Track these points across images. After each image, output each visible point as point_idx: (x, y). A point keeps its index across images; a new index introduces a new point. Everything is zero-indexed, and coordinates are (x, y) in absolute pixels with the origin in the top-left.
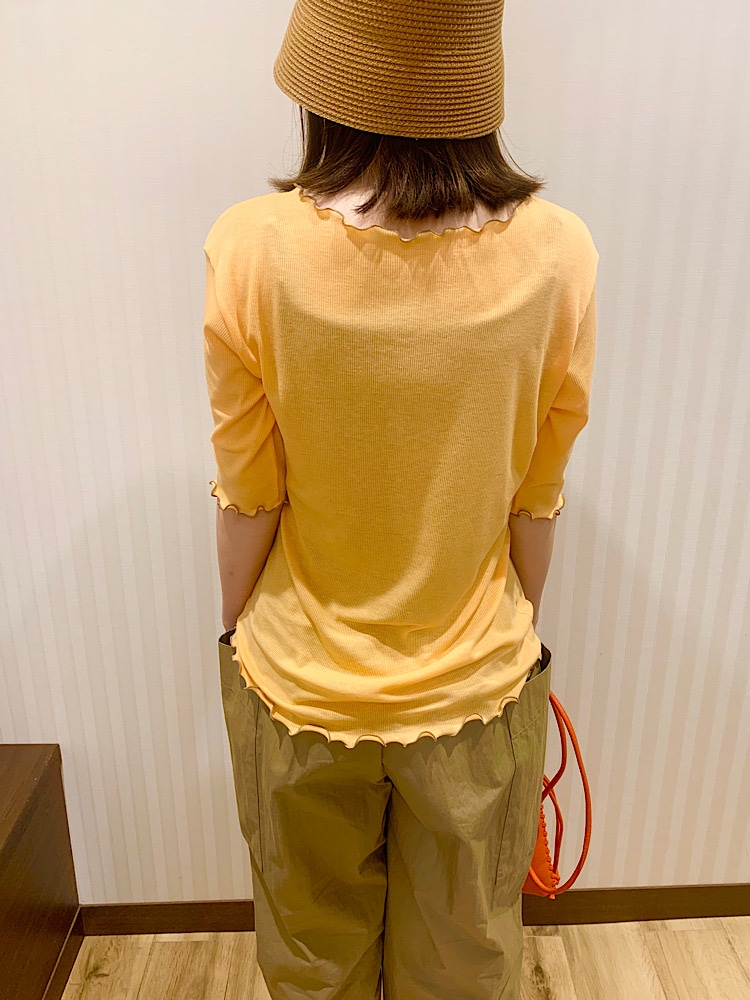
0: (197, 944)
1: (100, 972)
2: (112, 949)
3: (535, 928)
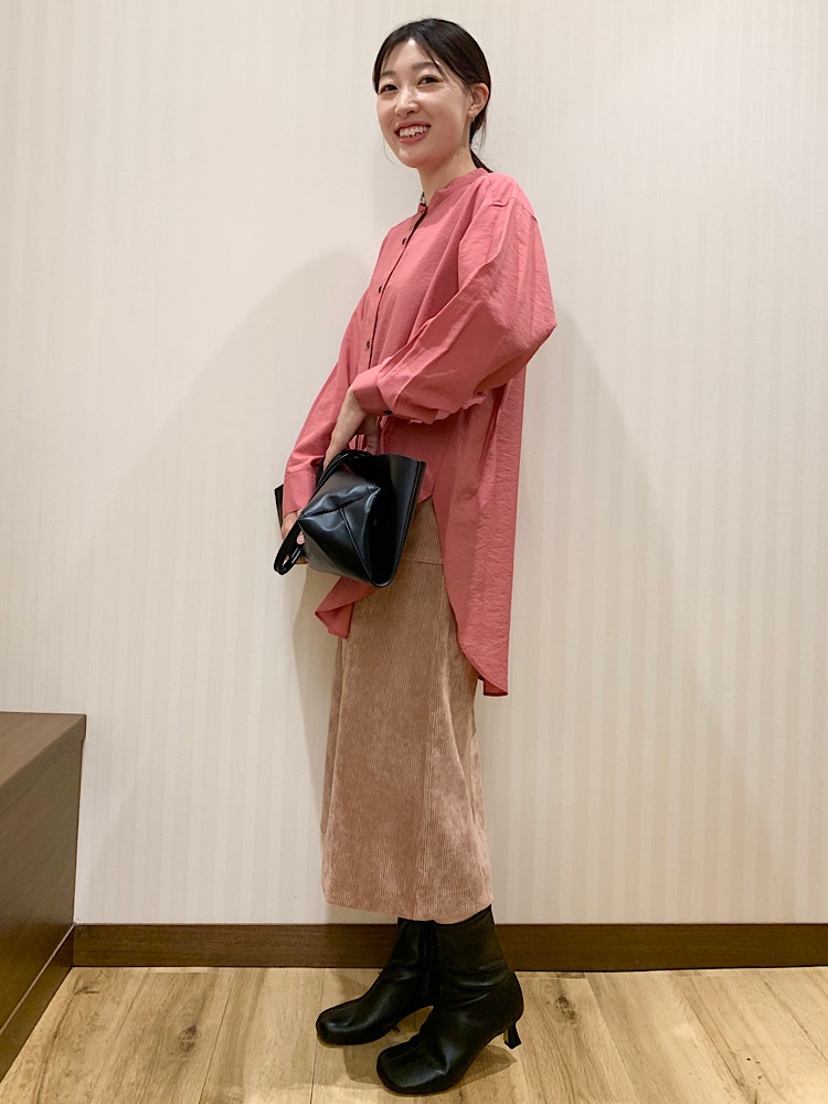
1: (90, 990)
2: (103, 976)
3: (559, 973)
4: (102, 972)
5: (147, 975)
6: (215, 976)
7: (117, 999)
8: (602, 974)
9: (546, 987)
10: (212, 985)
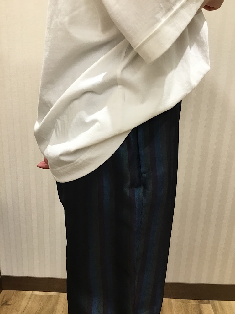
0: (51, 296)
1: (8, 303)
2: (14, 295)
3: (199, 300)
4: (14, 293)
5: (32, 295)
6: (58, 297)
7: (18, 309)
8: (217, 301)
9: (194, 308)
10: (57, 303)
